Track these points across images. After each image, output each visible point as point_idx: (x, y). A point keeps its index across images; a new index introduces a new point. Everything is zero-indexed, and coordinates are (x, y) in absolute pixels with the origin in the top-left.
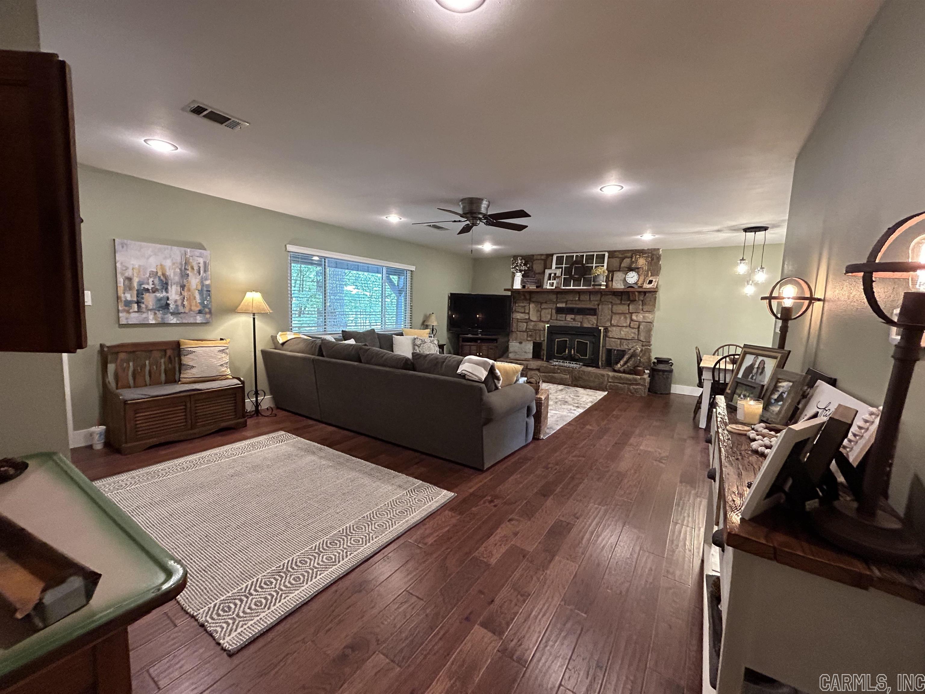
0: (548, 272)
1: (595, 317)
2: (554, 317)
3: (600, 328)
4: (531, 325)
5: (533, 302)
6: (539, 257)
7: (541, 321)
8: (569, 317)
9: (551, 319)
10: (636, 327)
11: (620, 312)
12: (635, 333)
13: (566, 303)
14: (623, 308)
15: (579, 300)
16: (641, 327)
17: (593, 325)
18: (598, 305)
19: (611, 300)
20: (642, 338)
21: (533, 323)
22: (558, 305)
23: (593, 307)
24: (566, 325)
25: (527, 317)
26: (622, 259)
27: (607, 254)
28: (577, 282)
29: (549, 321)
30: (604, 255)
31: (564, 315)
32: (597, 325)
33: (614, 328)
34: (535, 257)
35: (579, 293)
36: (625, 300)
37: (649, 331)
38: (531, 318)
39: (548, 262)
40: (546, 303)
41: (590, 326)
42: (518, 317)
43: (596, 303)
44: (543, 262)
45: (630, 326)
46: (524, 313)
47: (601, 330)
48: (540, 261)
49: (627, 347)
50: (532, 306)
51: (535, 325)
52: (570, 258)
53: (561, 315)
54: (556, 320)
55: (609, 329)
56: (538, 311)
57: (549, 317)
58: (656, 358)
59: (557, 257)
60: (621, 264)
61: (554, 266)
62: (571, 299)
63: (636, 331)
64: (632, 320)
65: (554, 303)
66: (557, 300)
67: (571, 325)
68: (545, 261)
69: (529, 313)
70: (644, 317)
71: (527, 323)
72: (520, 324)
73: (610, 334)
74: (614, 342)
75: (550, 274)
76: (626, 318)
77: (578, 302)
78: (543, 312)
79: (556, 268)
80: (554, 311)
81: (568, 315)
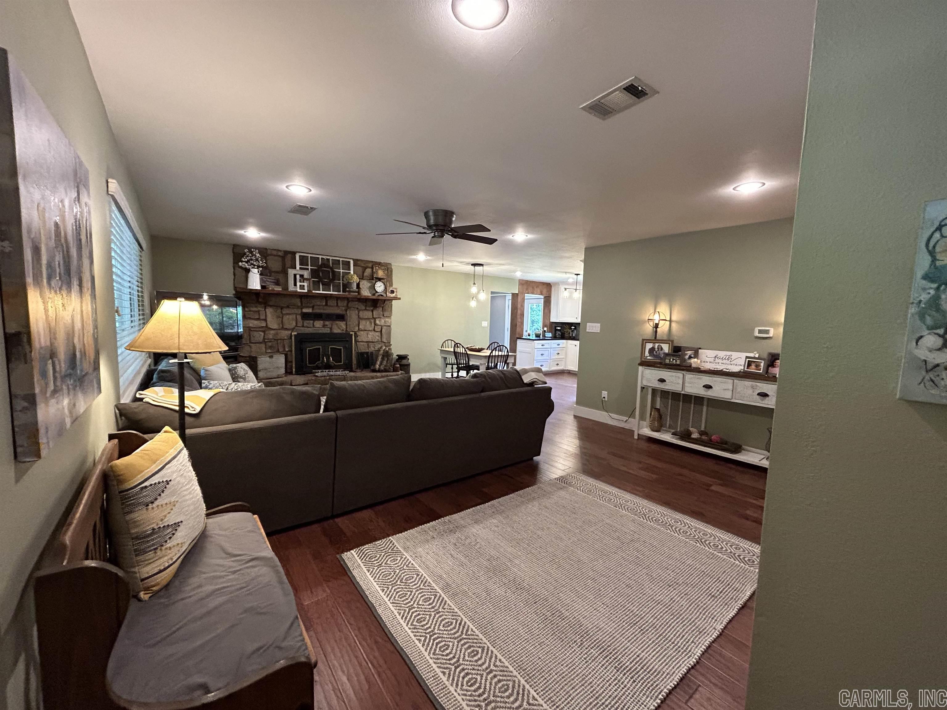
0: (291, 272)
1: (344, 323)
2: (300, 324)
3: (351, 333)
4: (271, 335)
5: (271, 306)
6: (275, 253)
7: (283, 328)
8: (318, 324)
9: (296, 326)
10: (379, 330)
11: (366, 317)
12: (378, 336)
13: (313, 307)
14: (368, 314)
15: (326, 305)
16: (383, 330)
17: (343, 330)
18: (346, 310)
19: (357, 306)
20: (384, 340)
21: (272, 332)
22: (305, 310)
23: (341, 312)
24: (315, 332)
25: (264, 325)
26: (365, 268)
27: (352, 262)
28: (326, 286)
29: (294, 328)
30: (349, 262)
31: (312, 322)
32: (346, 331)
33: (362, 333)
34: (269, 252)
35: (326, 297)
36: (369, 307)
37: (389, 334)
38: (270, 326)
39: (286, 260)
40: (288, 307)
41: (339, 331)
42: (251, 325)
43: (343, 308)
44: (280, 259)
45: (374, 330)
46: (258, 319)
47: (352, 335)
48: (276, 258)
49: (373, 349)
50: (269, 311)
51: (277, 334)
52: (315, 260)
53: (308, 322)
54: (303, 326)
55: (357, 333)
56: (278, 317)
57: (294, 324)
58: (397, 355)
59: (300, 256)
60: (363, 272)
61: (298, 266)
62: (318, 303)
63: (378, 334)
64: (375, 324)
65: (298, 307)
66: (302, 304)
67: (320, 332)
68: (283, 258)
69: (265, 320)
70: (385, 321)
71: (264, 332)
72: (255, 334)
73: (359, 339)
74: (363, 345)
75: (295, 276)
76: (371, 323)
77: (325, 307)
78: (286, 318)
79: (300, 268)
80: (299, 317)
81: (316, 321)
